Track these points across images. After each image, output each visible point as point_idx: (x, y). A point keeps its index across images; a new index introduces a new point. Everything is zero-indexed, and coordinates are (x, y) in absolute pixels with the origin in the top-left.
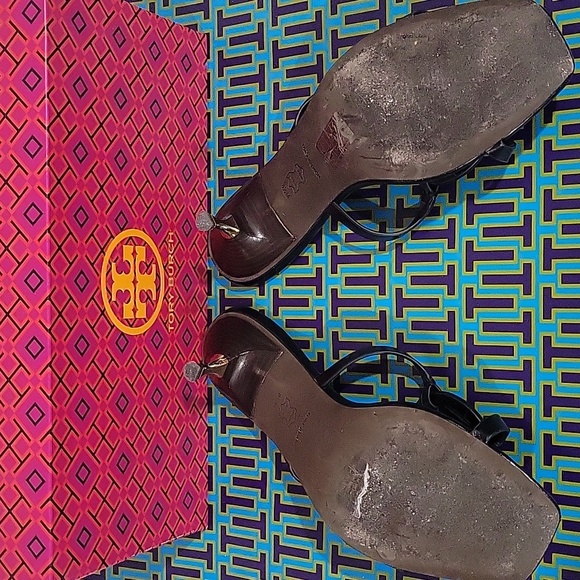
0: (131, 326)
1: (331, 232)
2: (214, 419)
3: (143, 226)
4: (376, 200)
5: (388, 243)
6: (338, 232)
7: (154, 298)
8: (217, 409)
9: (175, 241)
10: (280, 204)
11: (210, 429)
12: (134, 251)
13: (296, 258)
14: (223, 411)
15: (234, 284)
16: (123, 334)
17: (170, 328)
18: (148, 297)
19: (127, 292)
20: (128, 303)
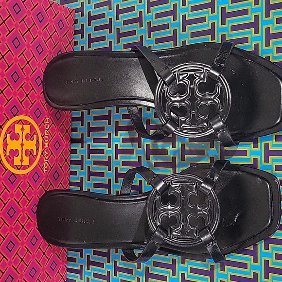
0: (19, 169)
3: (29, 114)
7: (35, 154)
9: (50, 122)
12: (23, 127)
16: (13, 174)
17: (45, 170)
18: (31, 154)
19: (17, 150)
20: (17, 156)
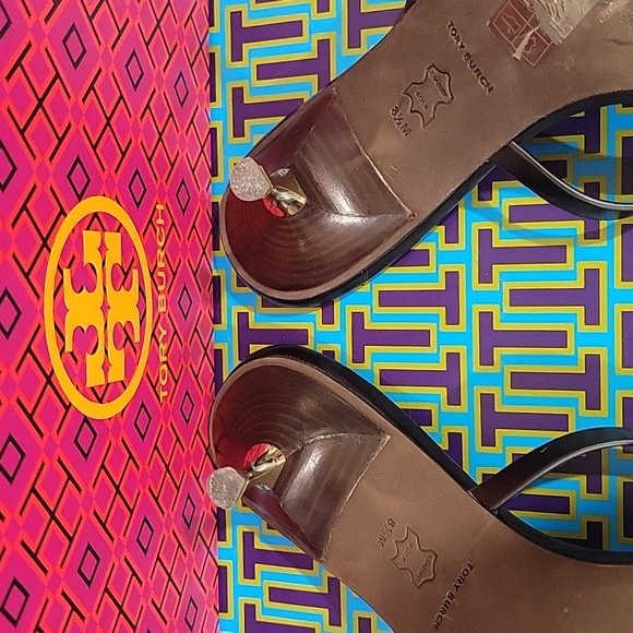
0: (100, 401)
1: (477, 204)
2: (230, 552)
3: (116, 191)
4: (578, 141)
5: (603, 224)
6: (494, 203)
7: (137, 339)
8: (235, 533)
9: (166, 222)
10: (385, 147)
11: (222, 571)
13: (405, 253)
14: (248, 538)
15: (268, 302)
16: (86, 419)
17: (163, 394)
18: (128, 338)
19: (92, 328)
20: (93, 353)
